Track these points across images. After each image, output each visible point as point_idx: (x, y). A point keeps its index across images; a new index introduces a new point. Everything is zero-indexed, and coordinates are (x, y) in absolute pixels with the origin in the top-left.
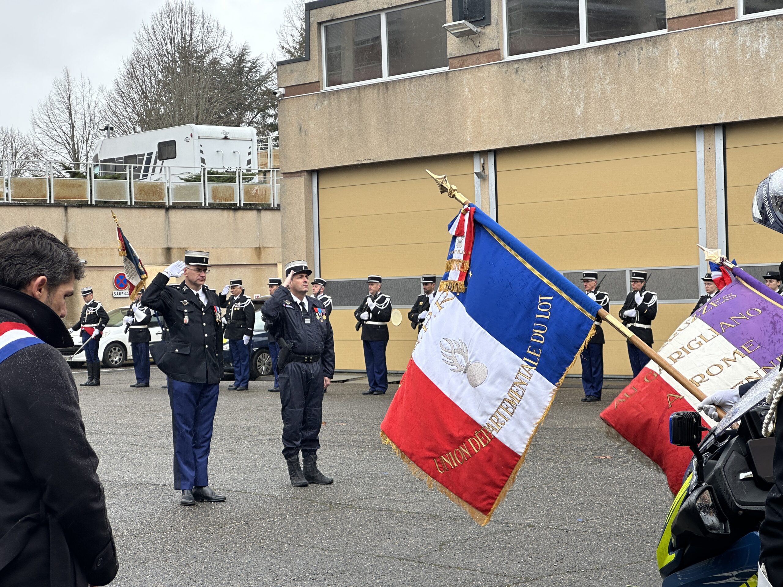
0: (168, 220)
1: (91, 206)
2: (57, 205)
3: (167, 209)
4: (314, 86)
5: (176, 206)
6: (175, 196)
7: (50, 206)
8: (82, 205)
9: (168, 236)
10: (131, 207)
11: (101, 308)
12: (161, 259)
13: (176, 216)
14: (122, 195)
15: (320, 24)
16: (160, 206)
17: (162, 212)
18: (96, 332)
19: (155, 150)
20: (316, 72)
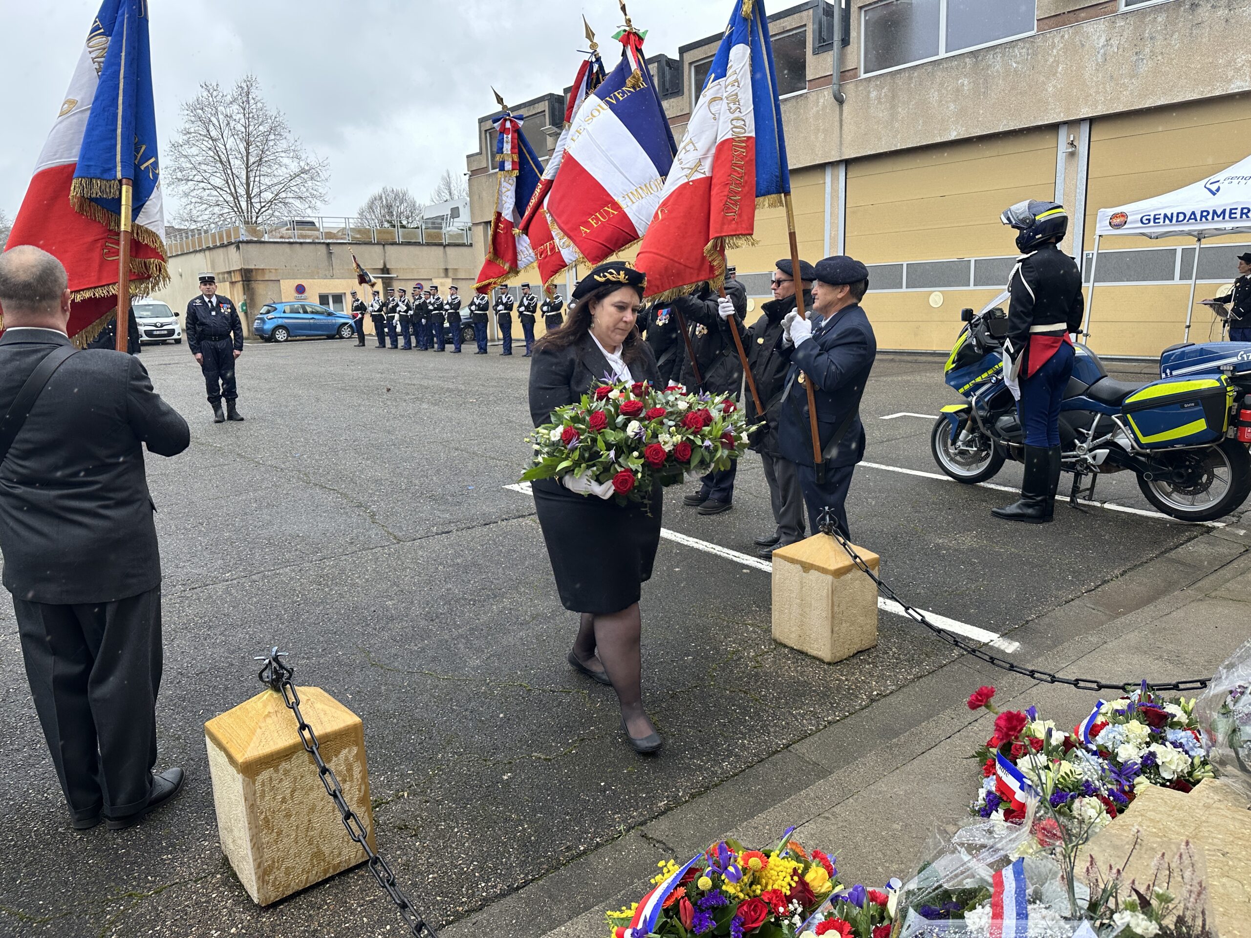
0: (445, 252)
1: (399, 244)
2: (378, 244)
3: (445, 247)
4: (485, 169)
5: (449, 245)
6: (450, 239)
7: (374, 244)
8: (394, 244)
9: (446, 262)
10: (423, 245)
11: (362, 303)
12: (442, 275)
13: (450, 251)
14: (417, 238)
15: (486, 131)
16: (441, 245)
17: (441, 248)
18: (360, 316)
19: (449, 213)
20: (485, 161)
